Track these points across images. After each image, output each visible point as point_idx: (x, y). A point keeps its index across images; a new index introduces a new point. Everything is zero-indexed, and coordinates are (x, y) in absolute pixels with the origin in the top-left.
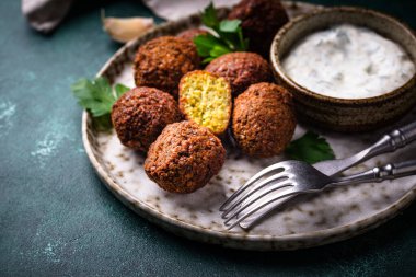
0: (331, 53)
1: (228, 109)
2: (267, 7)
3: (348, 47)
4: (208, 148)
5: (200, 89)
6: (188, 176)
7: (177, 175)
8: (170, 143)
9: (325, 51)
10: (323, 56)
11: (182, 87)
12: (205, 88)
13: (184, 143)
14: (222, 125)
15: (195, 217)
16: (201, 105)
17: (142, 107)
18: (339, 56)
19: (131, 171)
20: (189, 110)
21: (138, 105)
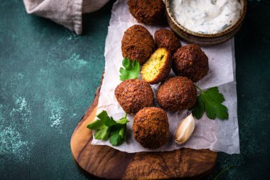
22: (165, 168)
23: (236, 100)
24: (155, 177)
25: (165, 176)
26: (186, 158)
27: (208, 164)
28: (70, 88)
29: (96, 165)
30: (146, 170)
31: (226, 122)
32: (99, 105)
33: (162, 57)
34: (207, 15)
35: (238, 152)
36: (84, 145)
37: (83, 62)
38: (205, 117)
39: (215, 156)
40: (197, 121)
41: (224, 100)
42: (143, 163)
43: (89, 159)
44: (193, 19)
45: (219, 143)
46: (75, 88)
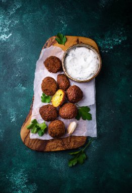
22: (64, 145)
23: (95, 110)
24: (59, 150)
25: (64, 149)
26: (73, 140)
27: (82, 142)
28: (19, 102)
29: (32, 144)
30: (55, 147)
31: (91, 121)
32: (32, 115)
33: (61, 95)
34: (82, 67)
35: (96, 136)
36: (26, 135)
37: (24, 88)
38: (81, 119)
39: (86, 138)
40: (78, 121)
41: (90, 110)
42: (53, 143)
43: (29, 142)
44: (76, 70)
45: (87, 132)
46: (21, 102)
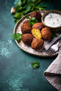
0: (50, 19)
1: (41, 34)
2: (38, 14)
3: (52, 17)
4: (42, 42)
5: (35, 32)
6: (40, 47)
7: (38, 47)
8: (35, 43)
9: (49, 19)
10: (49, 20)
11: (32, 32)
12: (36, 31)
13: (38, 42)
14: (41, 37)
15: (42, 53)
16: (36, 34)
17: (28, 38)
18: (51, 19)
19: (28, 48)
20: (35, 36)
21: (27, 37)
